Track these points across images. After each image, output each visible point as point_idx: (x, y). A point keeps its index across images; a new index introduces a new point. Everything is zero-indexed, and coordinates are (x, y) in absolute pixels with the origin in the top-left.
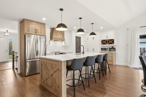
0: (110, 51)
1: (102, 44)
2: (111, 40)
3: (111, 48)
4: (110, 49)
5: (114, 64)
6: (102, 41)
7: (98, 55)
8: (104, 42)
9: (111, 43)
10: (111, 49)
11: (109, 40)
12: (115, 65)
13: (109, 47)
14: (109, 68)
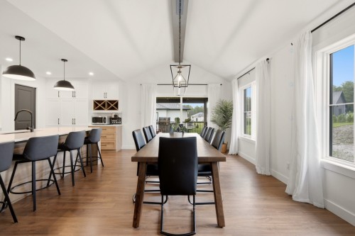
0: (111, 123)
1: (94, 108)
2: (112, 102)
3: (113, 117)
4: (111, 119)
5: (117, 149)
6: (95, 103)
7: (71, 133)
8: (99, 105)
9: (112, 109)
10: (113, 119)
11: (110, 101)
12: (121, 151)
13: (110, 115)
14: (101, 158)
